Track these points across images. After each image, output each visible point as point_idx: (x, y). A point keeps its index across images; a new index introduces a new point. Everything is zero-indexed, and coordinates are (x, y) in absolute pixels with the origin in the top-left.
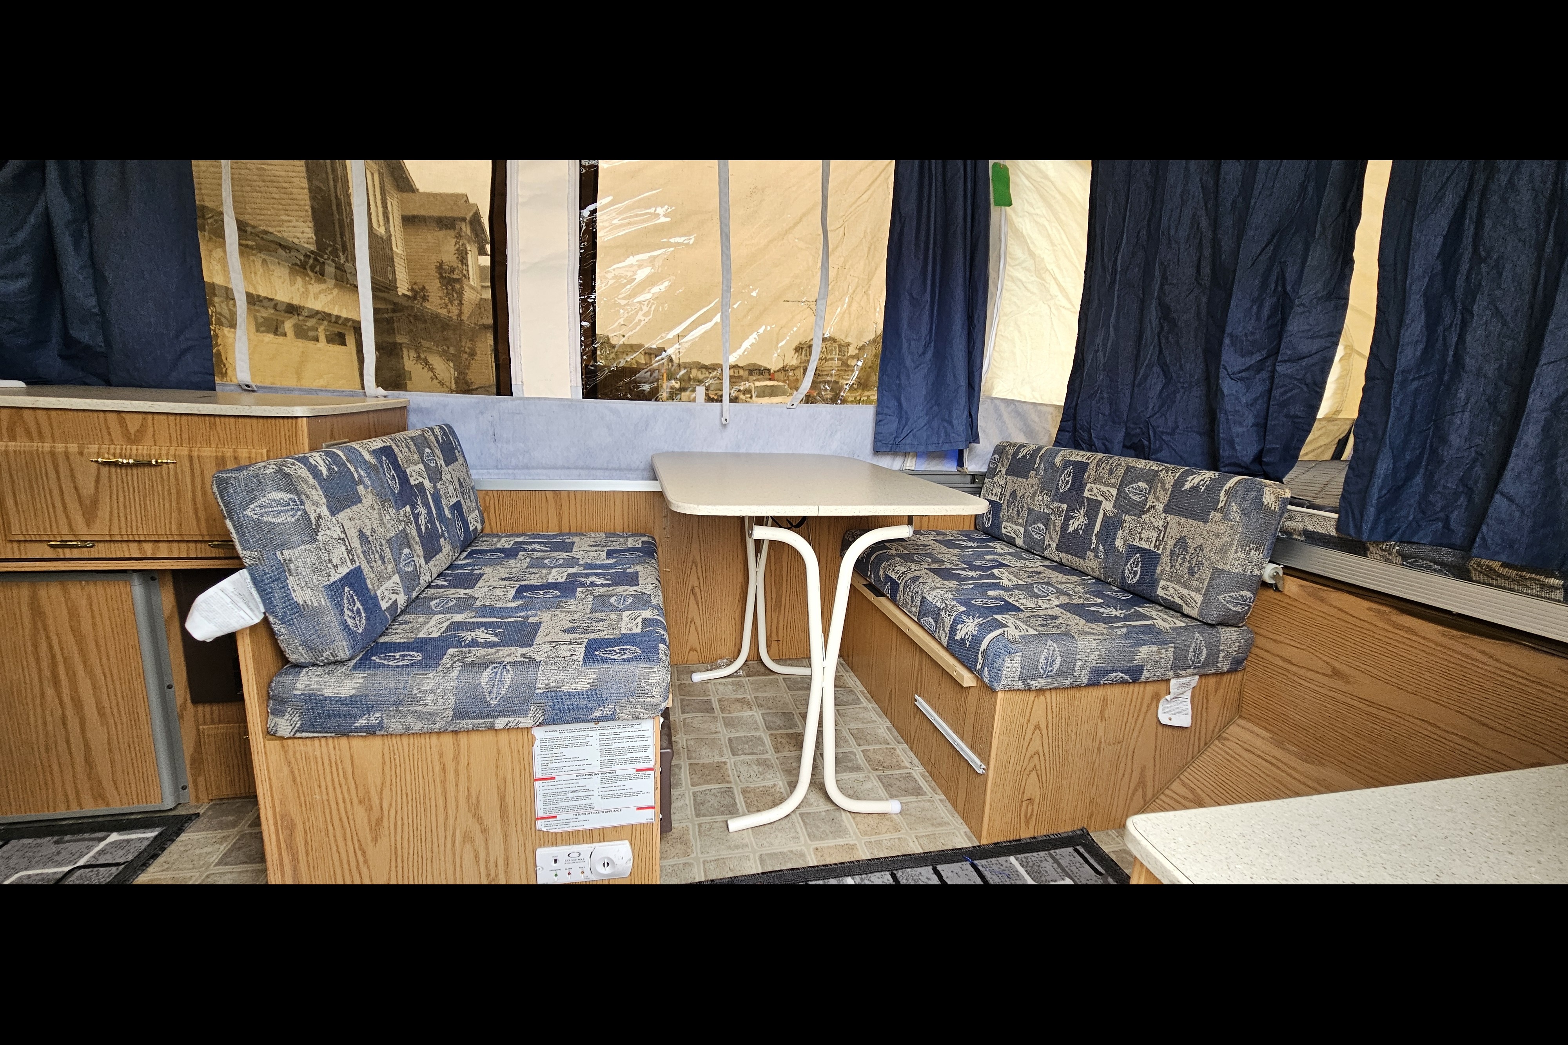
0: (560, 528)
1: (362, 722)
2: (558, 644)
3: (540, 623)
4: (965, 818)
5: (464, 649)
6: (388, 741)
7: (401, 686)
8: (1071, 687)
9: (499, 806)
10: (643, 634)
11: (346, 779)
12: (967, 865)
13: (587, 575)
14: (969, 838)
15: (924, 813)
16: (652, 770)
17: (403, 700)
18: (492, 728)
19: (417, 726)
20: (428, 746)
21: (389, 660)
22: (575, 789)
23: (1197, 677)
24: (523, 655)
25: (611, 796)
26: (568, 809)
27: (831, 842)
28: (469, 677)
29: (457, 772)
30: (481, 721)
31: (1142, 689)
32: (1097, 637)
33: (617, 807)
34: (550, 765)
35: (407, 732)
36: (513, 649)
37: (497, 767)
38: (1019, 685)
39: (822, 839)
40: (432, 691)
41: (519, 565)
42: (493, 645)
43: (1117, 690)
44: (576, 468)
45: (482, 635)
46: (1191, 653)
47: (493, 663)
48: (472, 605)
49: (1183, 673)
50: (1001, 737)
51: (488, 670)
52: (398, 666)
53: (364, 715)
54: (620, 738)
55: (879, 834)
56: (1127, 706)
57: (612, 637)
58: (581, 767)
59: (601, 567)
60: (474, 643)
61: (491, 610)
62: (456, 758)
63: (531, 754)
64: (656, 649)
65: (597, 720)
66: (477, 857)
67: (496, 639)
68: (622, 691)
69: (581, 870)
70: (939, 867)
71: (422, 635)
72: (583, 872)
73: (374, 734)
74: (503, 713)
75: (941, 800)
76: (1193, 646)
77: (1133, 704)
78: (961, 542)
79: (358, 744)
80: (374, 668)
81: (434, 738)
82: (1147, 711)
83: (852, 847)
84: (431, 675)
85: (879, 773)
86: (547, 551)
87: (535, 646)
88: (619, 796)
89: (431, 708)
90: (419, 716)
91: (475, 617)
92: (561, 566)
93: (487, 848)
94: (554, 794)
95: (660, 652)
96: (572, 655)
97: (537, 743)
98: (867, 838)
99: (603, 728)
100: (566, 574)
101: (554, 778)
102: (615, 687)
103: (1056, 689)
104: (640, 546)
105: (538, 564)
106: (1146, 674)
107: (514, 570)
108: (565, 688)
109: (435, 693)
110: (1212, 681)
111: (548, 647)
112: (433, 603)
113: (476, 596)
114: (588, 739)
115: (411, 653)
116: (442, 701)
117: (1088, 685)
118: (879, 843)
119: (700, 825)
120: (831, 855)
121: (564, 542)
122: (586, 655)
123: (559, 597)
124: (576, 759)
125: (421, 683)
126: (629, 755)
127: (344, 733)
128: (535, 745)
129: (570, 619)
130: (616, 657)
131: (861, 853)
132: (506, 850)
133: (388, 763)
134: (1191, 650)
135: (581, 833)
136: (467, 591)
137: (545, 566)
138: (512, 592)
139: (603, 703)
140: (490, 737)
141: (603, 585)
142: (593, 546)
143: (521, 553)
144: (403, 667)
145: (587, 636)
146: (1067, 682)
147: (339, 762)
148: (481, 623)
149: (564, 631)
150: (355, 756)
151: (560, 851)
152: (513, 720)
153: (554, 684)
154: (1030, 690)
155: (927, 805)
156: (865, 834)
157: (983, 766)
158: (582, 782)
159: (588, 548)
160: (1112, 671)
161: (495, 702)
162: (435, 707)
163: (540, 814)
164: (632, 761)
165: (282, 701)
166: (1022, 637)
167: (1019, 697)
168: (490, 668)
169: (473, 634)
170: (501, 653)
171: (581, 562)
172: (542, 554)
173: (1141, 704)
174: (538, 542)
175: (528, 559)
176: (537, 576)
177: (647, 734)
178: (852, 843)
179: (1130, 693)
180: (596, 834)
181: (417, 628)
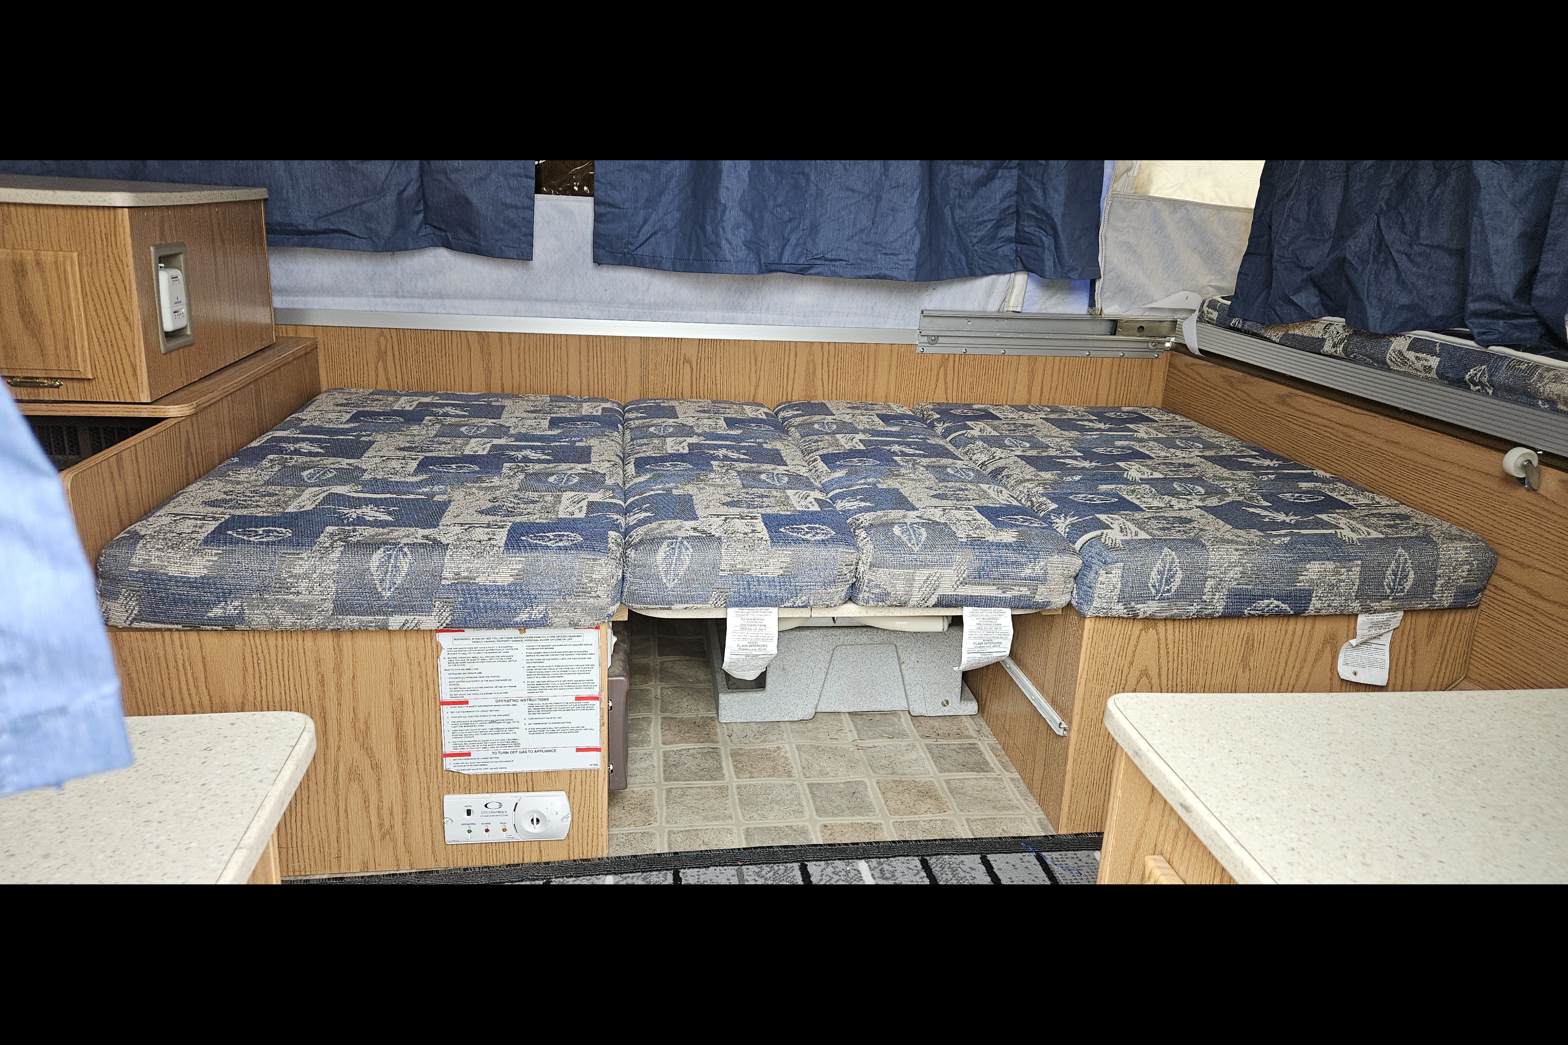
0: (489, 386)
1: (217, 612)
2: (472, 526)
3: (450, 501)
4: (1041, 802)
5: (347, 528)
6: (249, 639)
7: (266, 567)
8: (1199, 618)
9: (394, 735)
10: (587, 520)
11: (197, 687)
12: (1031, 857)
13: (519, 448)
14: (1043, 827)
15: (984, 793)
16: (596, 698)
17: (269, 586)
18: (384, 628)
19: (288, 621)
20: (301, 651)
21: (249, 536)
22: (494, 718)
23: (1401, 614)
24: (425, 537)
25: (542, 731)
26: (485, 745)
27: (846, 820)
28: (354, 561)
29: (339, 688)
30: (370, 618)
31: (1308, 626)
32: (1240, 547)
33: (549, 745)
34: (462, 685)
35: (275, 629)
36: (412, 530)
37: (391, 683)
38: (1119, 609)
39: (834, 814)
40: (306, 576)
41: (424, 432)
42: (384, 524)
43: (1270, 627)
44: (511, 298)
45: (370, 513)
46: (1389, 578)
47: (385, 544)
48: (358, 477)
49: (1376, 605)
50: (1090, 685)
51: (379, 552)
52: (262, 543)
53: (220, 602)
54: (555, 654)
55: (915, 814)
56: (1285, 651)
57: (545, 521)
58: (503, 690)
59: (541, 438)
60: (360, 521)
61: (385, 485)
62: (338, 669)
63: (436, 667)
64: (604, 538)
65: (523, 626)
66: (366, 801)
67: (390, 518)
68: (556, 587)
69: (502, 827)
70: (990, 857)
71: (290, 509)
72: (504, 830)
73: (232, 629)
74: (399, 609)
75: (1012, 779)
76: (1393, 565)
77: (1294, 649)
78: (1086, 423)
79: (211, 640)
80: (231, 543)
81: (309, 638)
82: (1316, 661)
83: (876, 827)
84: (304, 555)
85: (929, 741)
86: (464, 416)
87: (441, 527)
88: (553, 731)
89: (304, 598)
90: (291, 608)
91: (362, 492)
92: (483, 436)
93: (380, 791)
94: (466, 724)
95: (610, 540)
96: (490, 539)
97: (444, 654)
98: (898, 818)
99: (530, 639)
100: (489, 445)
101: (466, 702)
102: (546, 581)
103: (1173, 619)
104: (599, 413)
105: (452, 432)
106: (1315, 604)
107: (416, 439)
108: (481, 580)
109: (310, 579)
110: (1423, 621)
111: (458, 529)
112: (305, 474)
113: (364, 467)
114: (511, 652)
115: (278, 529)
116: (319, 589)
117: (1224, 617)
118: (914, 824)
119: (669, 791)
120: (843, 834)
121: (489, 405)
122: (508, 539)
123: (478, 472)
124: (497, 678)
125: (292, 564)
126: (567, 677)
127: (195, 628)
128: (441, 657)
129: (490, 497)
130: (549, 544)
131: (886, 834)
132: (404, 794)
133: (250, 670)
134: (1389, 572)
135: (502, 777)
136: (351, 461)
137: (460, 435)
138: (414, 465)
139: (530, 601)
140: (381, 640)
141: (540, 461)
142: (532, 412)
143: (428, 418)
144: (267, 543)
145: (511, 519)
146: (1194, 609)
147: (187, 664)
148: (370, 499)
149: (481, 512)
150: (208, 658)
151: (476, 800)
152: (412, 619)
153: (466, 574)
154: (1135, 617)
155: (990, 784)
156: (896, 812)
157: (1064, 725)
158: (503, 710)
159: (525, 415)
160: (1262, 597)
161: (389, 594)
162: (310, 597)
163: (448, 749)
164: (570, 685)
165: (115, 580)
166: (1127, 542)
167: (1117, 628)
168: (382, 549)
169: (359, 511)
170: (395, 534)
171: (512, 431)
172: (457, 419)
173: (1307, 651)
174: (452, 405)
175: (438, 426)
176: (449, 446)
177: (590, 649)
178: (875, 822)
179: (1290, 632)
180: (522, 780)
181: (285, 502)
